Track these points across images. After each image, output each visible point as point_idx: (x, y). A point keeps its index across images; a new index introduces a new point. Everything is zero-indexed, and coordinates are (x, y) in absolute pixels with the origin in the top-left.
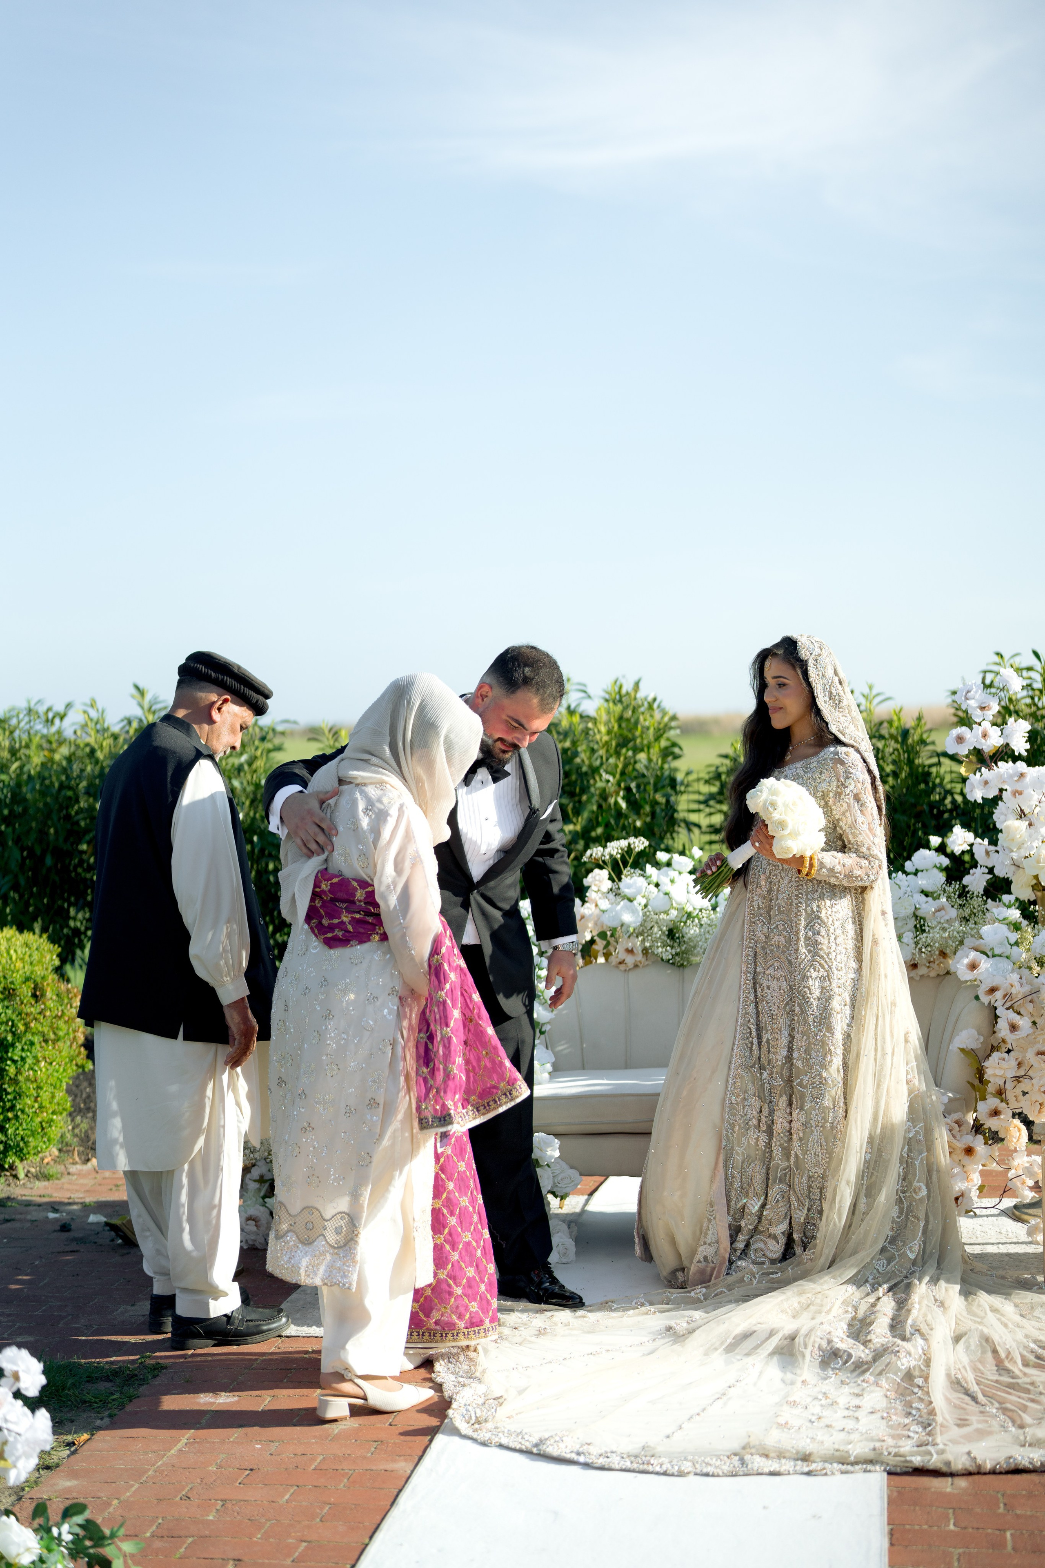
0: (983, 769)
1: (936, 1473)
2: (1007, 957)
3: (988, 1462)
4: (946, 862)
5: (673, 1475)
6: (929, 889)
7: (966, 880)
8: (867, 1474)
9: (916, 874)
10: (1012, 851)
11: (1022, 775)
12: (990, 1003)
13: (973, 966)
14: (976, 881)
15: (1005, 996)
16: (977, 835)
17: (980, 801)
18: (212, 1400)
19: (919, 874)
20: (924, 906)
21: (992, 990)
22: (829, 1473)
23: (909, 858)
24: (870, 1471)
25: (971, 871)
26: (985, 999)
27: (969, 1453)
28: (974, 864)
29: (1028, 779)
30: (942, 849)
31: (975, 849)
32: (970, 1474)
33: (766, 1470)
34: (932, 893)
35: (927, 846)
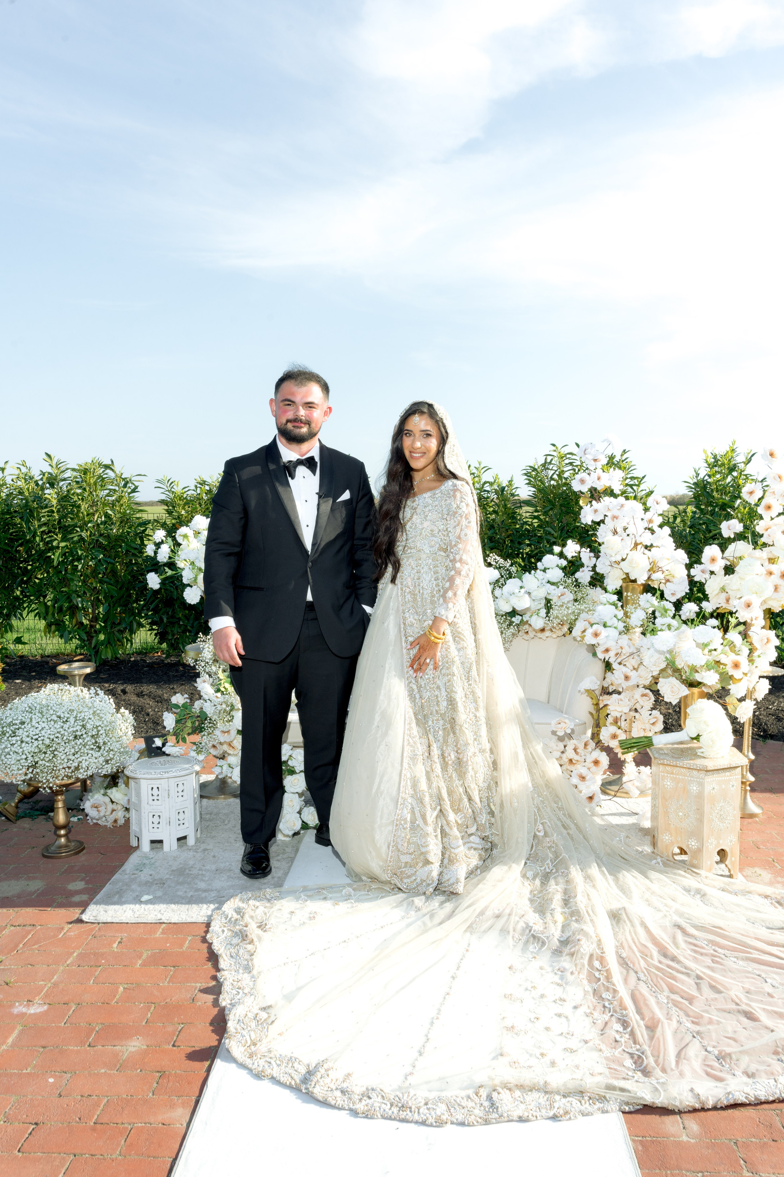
0: (594, 502)
1: (664, 1111)
2: (615, 628)
3: (710, 1098)
4: (564, 563)
5: (431, 1125)
6: (555, 581)
7: (578, 575)
8: (606, 1114)
9: (544, 570)
10: (611, 556)
11: (622, 506)
12: (604, 659)
13: (596, 635)
14: (584, 576)
15: (617, 654)
16: (582, 546)
17: (590, 523)
18: (24, 1010)
19: (547, 571)
20: (553, 592)
21: (607, 650)
22: (572, 1118)
23: (540, 560)
24: (607, 1112)
25: (581, 570)
26: (601, 656)
27: (692, 1090)
28: (582, 565)
29: (625, 508)
30: (561, 555)
31: (582, 555)
32: (695, 1110)
33: (515, 1115)
34: (557, 583)
35: (551, 552)
